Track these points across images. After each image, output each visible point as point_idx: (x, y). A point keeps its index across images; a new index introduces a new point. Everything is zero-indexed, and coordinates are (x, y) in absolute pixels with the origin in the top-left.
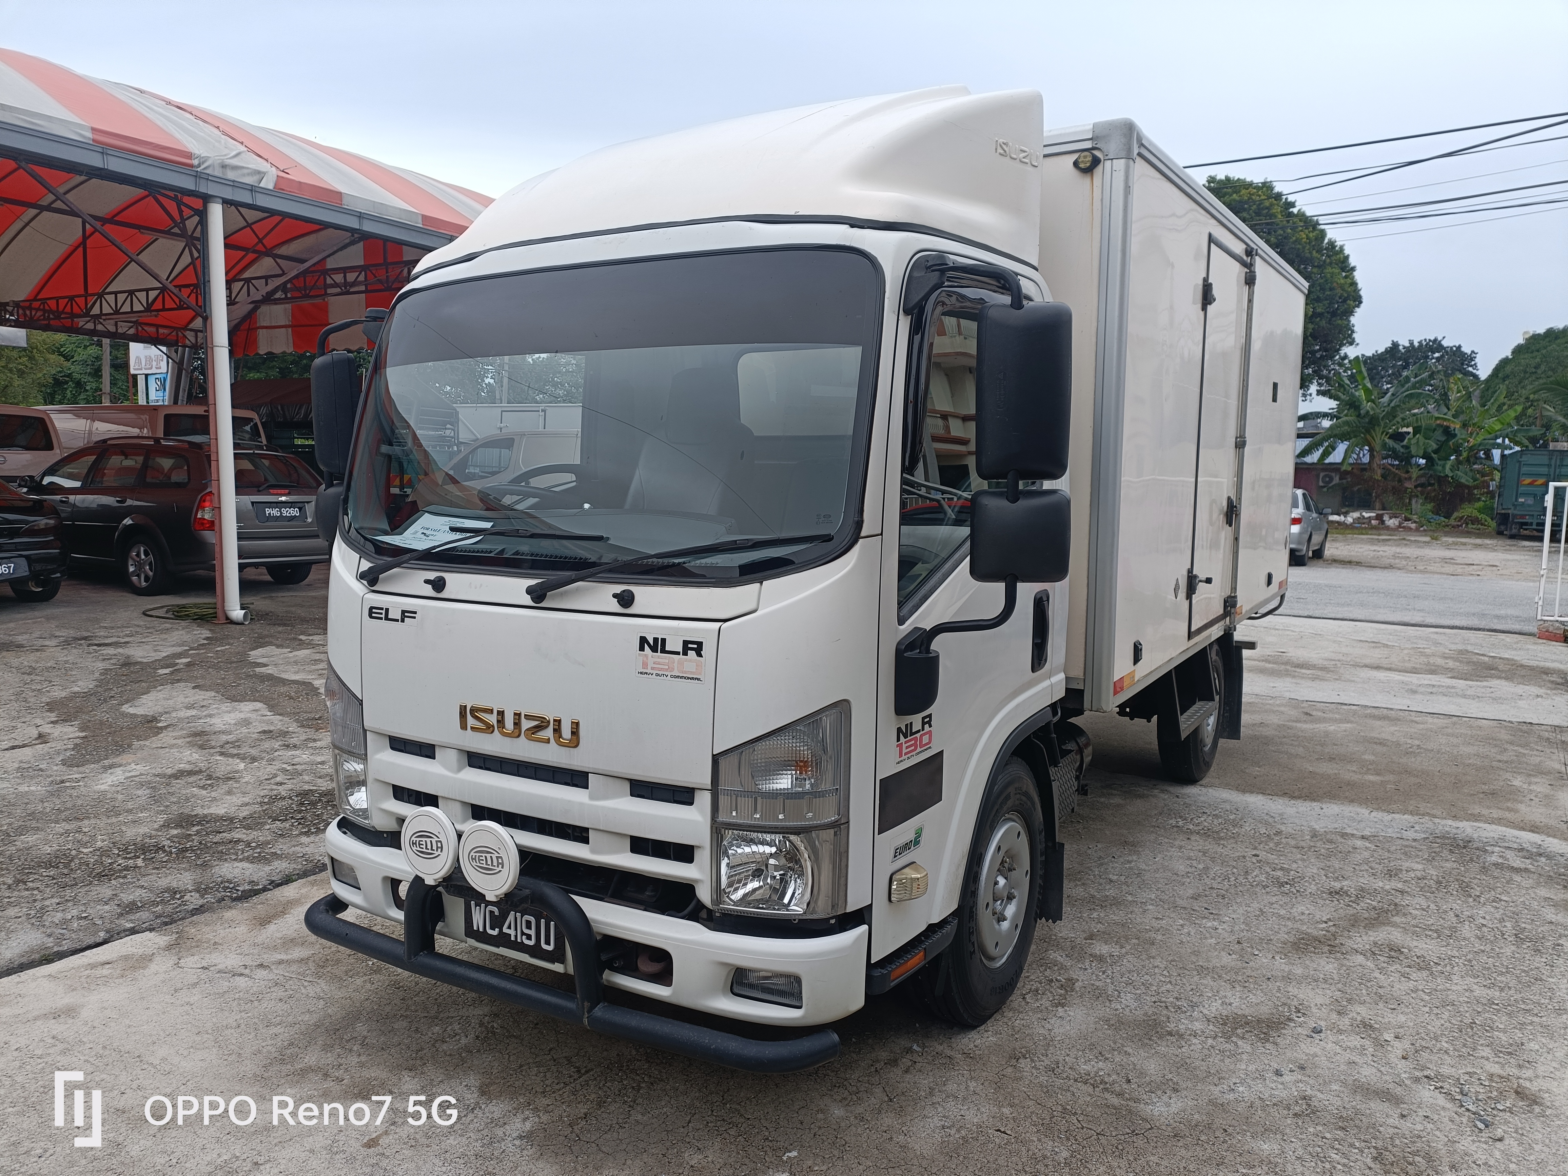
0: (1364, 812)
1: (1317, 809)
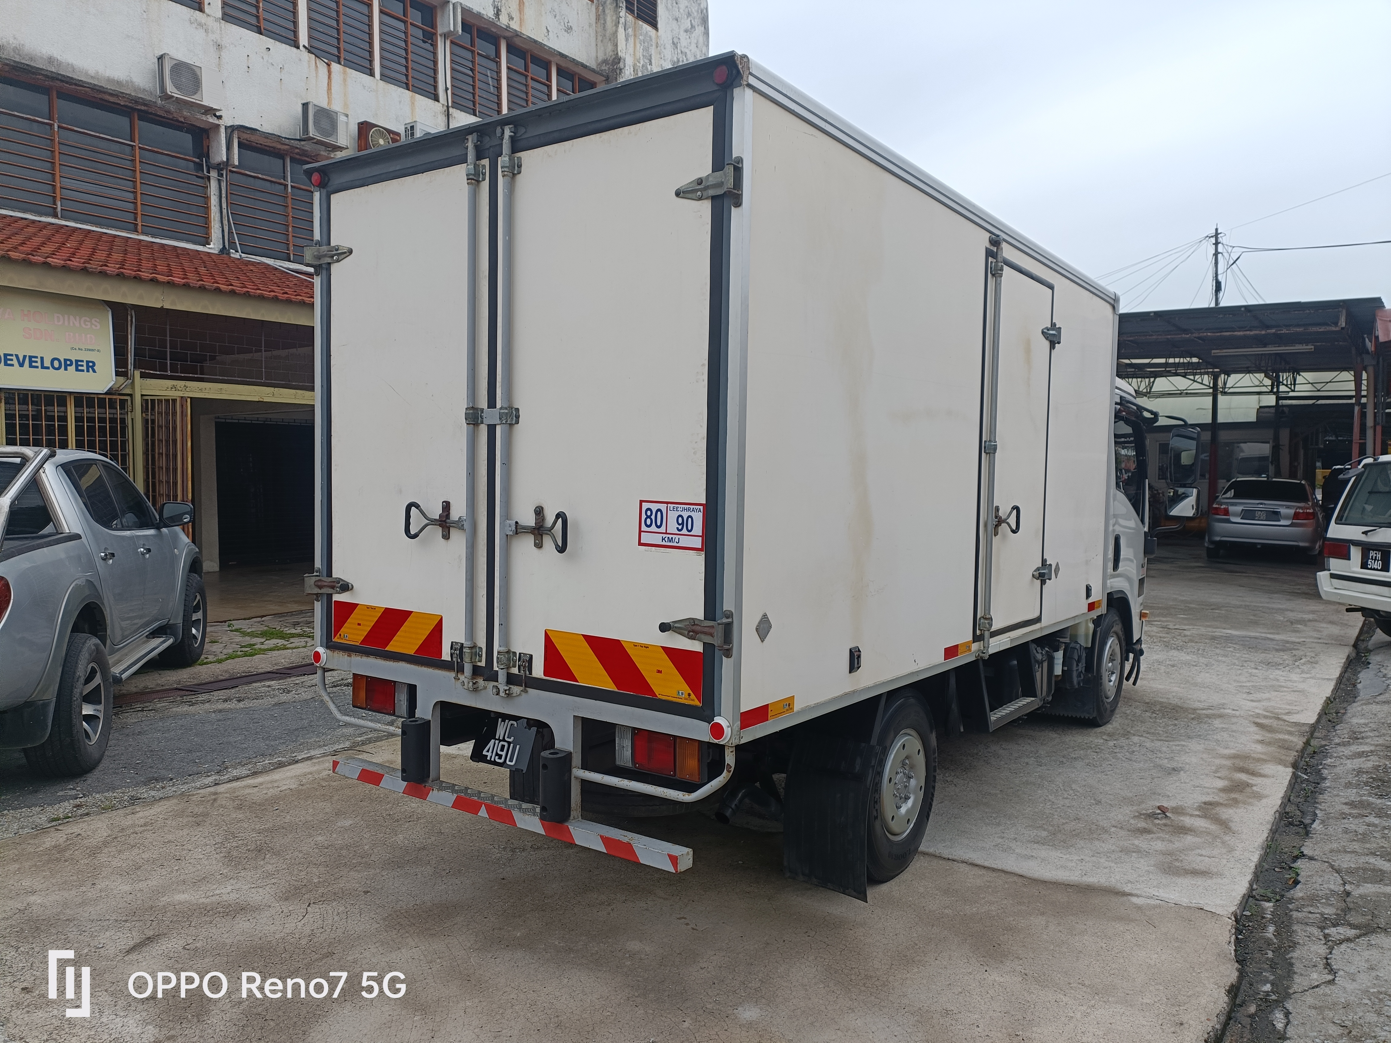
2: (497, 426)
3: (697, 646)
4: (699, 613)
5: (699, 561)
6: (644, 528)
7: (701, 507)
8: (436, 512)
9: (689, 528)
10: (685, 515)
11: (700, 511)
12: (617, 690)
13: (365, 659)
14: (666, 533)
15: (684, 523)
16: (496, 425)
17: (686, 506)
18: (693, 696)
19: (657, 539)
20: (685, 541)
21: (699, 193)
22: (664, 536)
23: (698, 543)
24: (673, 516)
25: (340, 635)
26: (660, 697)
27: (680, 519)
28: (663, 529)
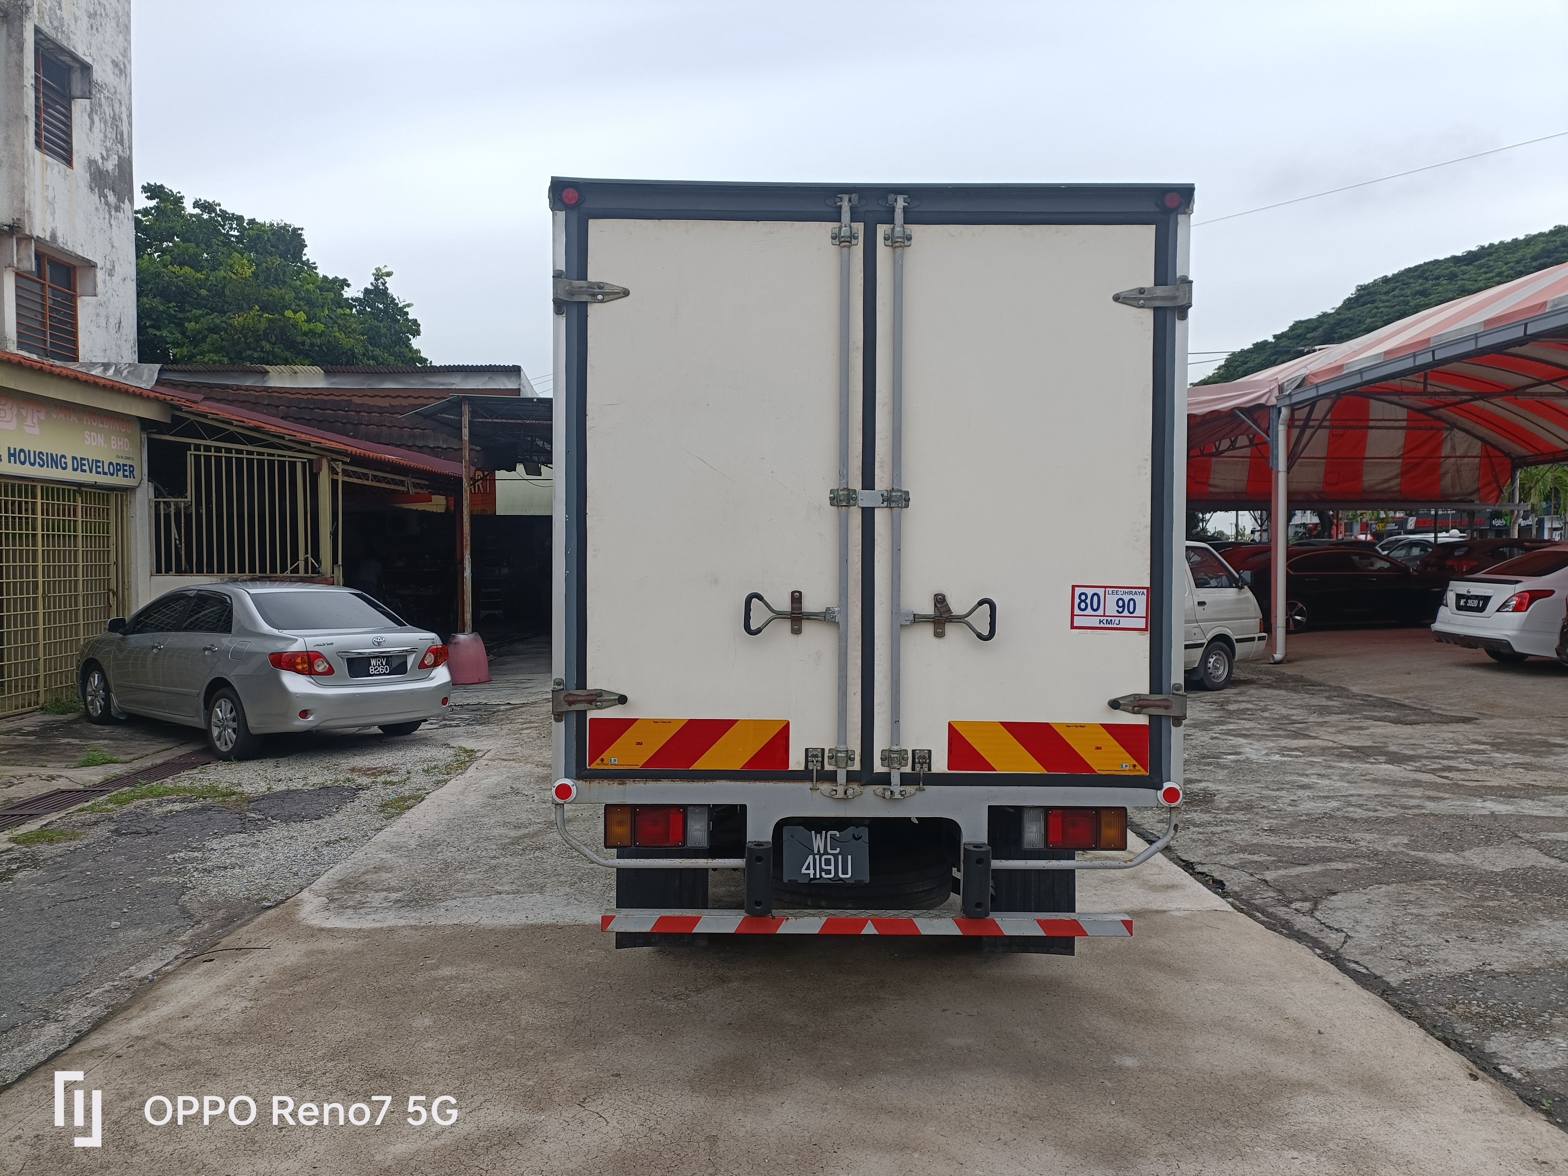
0: (487, 921)
2: (876, 511)
3: (1142, 720)
4: (1143, 687)
5: (1144, 640)
6: (1077, 611)
7: (1145, 591)
8: (784, 604)
9: (1131, 610)
10: (1126, 598)
11: (1143, 593)
12: (1046, 772)
13: (651, 784)
14: (1104, 616)
15: (1123, 606)
16: (874, 508)
17: (1127, 590)
18: (1139, 767)
19: (1094, 621)
20: (1125, 623)
21: (1142, 301)
22: (1102, 618)
23: (1142, 623)
24: (1111, 600)
25: (602, 760)
26: (1099, 772)
27: (1121, 603)
28: (1100, 612)
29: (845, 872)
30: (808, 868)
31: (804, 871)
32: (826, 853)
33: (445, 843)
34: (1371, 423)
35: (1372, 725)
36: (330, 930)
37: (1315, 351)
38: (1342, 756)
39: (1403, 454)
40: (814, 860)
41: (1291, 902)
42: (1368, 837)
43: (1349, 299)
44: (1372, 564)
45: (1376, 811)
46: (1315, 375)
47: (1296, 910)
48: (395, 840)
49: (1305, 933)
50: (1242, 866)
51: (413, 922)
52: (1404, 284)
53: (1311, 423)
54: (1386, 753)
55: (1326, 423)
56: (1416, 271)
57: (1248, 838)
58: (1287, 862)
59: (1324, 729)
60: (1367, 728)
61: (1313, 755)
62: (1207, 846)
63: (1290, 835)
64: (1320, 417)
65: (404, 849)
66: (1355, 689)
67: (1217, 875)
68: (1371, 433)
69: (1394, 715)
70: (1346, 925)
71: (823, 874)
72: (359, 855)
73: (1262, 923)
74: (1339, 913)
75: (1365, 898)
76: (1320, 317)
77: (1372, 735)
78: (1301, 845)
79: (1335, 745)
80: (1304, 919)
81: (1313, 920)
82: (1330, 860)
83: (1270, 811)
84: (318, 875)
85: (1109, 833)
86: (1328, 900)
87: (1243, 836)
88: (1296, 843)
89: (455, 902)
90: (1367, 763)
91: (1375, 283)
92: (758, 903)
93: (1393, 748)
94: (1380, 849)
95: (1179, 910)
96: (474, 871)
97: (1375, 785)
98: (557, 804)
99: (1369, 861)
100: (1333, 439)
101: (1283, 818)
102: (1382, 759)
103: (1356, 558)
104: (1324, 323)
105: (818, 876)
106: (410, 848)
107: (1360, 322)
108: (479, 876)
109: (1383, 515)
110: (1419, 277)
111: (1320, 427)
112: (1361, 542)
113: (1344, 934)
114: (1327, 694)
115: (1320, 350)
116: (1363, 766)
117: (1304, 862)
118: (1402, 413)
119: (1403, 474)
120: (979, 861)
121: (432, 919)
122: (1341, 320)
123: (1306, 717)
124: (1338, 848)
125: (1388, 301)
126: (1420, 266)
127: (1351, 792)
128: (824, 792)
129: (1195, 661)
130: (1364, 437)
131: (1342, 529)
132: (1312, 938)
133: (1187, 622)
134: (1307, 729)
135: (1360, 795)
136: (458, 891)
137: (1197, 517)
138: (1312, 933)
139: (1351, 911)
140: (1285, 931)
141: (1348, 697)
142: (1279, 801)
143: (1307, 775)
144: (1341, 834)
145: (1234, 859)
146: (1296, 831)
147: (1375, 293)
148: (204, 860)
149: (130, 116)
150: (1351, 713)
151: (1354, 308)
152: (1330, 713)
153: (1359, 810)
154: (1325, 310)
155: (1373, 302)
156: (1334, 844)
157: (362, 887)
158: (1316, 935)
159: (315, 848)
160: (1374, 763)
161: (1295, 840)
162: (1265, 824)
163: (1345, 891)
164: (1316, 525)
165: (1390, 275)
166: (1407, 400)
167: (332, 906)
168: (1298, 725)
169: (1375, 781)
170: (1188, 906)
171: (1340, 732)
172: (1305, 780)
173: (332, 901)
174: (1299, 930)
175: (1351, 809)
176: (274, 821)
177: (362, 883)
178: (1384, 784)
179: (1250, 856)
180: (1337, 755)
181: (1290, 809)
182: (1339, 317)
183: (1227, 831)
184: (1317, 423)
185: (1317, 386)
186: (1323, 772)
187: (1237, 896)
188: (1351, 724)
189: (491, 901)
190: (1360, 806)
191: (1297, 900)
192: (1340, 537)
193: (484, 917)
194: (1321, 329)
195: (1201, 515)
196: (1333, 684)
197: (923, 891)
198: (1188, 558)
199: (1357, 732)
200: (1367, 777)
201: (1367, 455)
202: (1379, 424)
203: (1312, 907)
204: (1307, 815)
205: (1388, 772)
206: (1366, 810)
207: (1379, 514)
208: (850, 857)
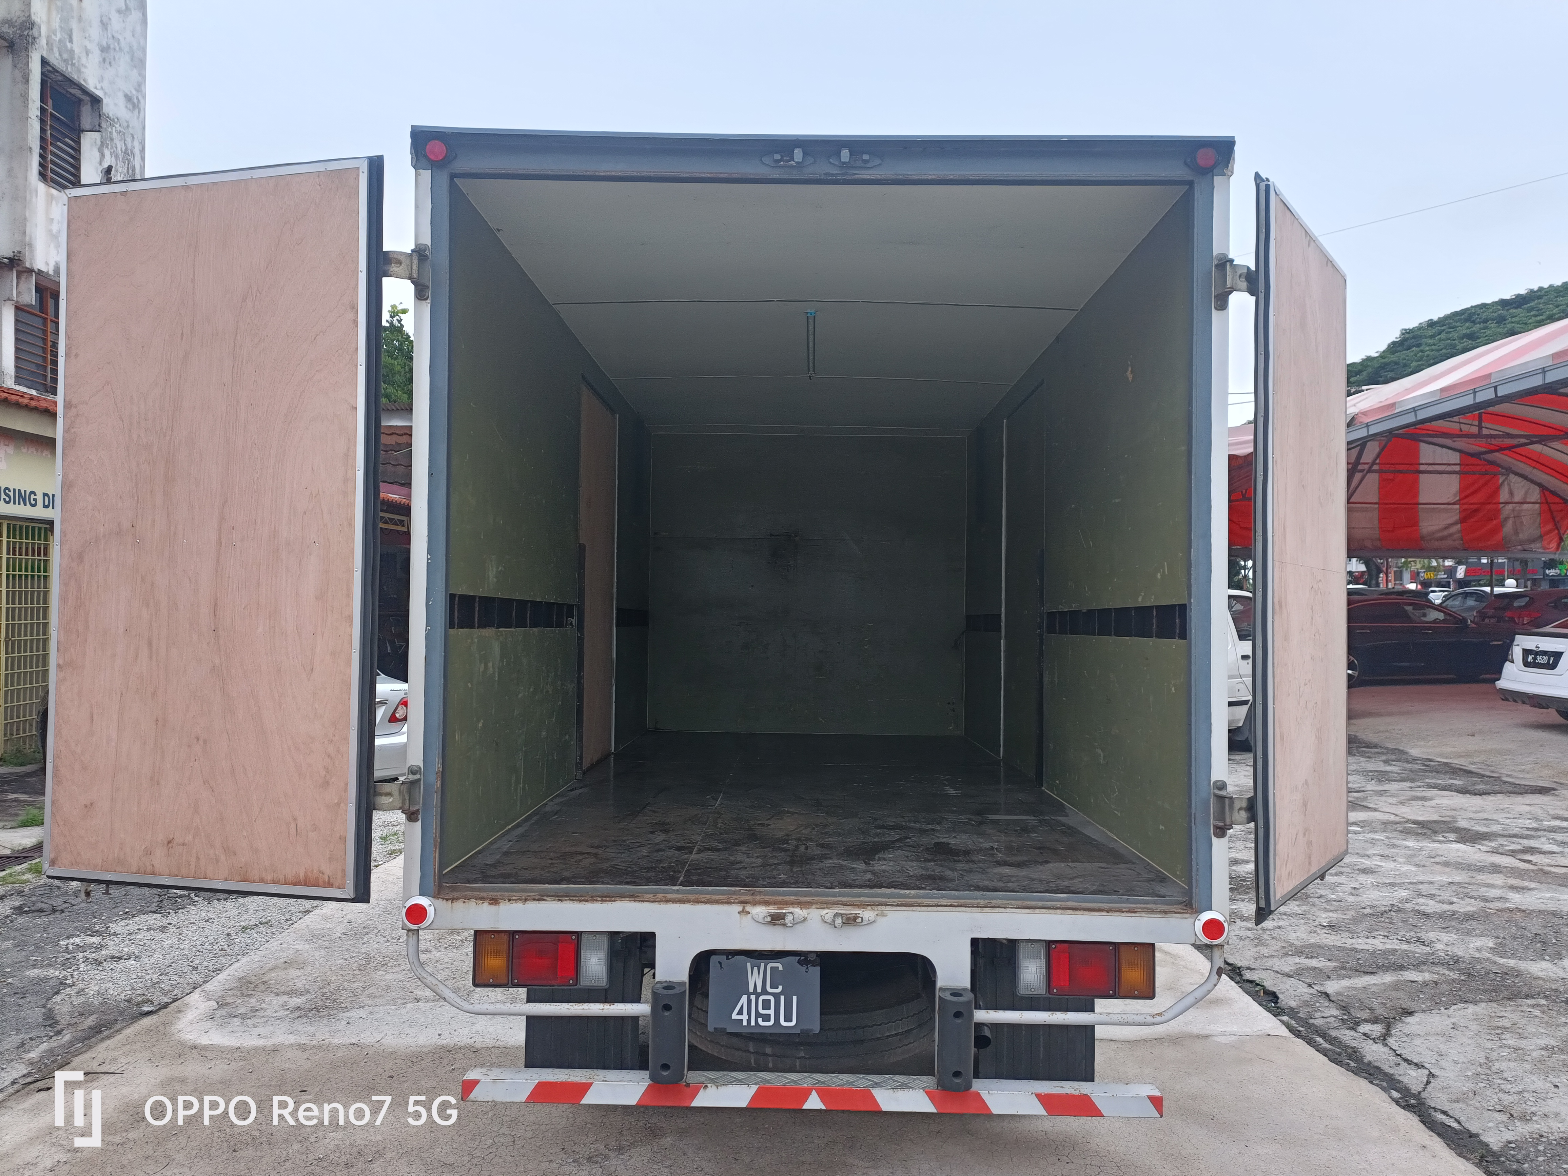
1: (446, 1034)
29: (788, 1018)
30: (740, 1013)
31: (735, 1016)
32: (764, 992)
33: (376, 931)
34: (1422, 468)
35: (1437, 795)
36: (205, 1048)
37: (1363, 391)
38: (1406, 832)
39: (1460, 500)
40: (749, 1001)
41: (1357, 1024)
42: (1446, 937)
43: (1394, 343)
44: (1425, 615)
45: (1452, 903)
46: (1365, 413)
47: (1365, 1034)
48: (320, 926)
49: (1378, 1068)
50: (1297, 974)
51: (304, 1040)
52: (1450, 328)
53: (1360, 467)
54: (1457, 830)
55: (1376, 467)
56: (1464, 314)
57: (1304, 936)
58: (1351, 969)
59: (1383, 799)
60: (1431, 799)
61: (1374, 831)
62: (1256, 946)
63: (1353, 934)
64: (1370, 461)
65: (326, 938)
66: (1415, 752)
67: (1269, 985)
68: (1422, 477)
69: (1460, 783)
70: (1428, 1059)
71: (760, 1020)
72: (274, 945)
73: (1324, 1052)
74: (1418, 1041)
75: (1449, 1022)
76: (1364, 360)
77: (1437, 807)
78: (1367, 947)
79: (1397, 819)
80: (1375, 1047)
81: (1386, 1049)
82: (1402, 968)
83: (1328, 901)
84: (218, 971)
85: (1131, 975)
86: (1403, 1022)
87: (1298, 934)
88: (1360, 943)
89: (362, 1013)
90: (1435, 841)
91: (1420, 328)
92: (665, 1067)
93: (1463, 824)
94: (1461, 954)
95: (1224, 1034)
96: (396, 969)
97: (1447, 870)
98: (409, 930)
99: (1449, 969)
100: (1384, 484)
101: (1344, 910)
102: (1452, 836)
103: (1409, 608)
104: (1368, 366)
105: (753, 1023)
106: (334, 936)
107: (1405, 365)
108: (401, 976)
109: (1434, 563)
110: (1466, 320)
111: (1370, 471)
112: (1411, 591)
113: (1427, 1072)
114: (1384, 758)
115: (1367, 390)
116: (1429, 845)
117: (1370, 970)
118: (1455, 457)
119: (1463, 520)
120: (958, 1015)
121: (327, 1036)
122: (1386, 364)
123: (1363, 784)
124: (1411, 952)
125: (1434, 345)
126: (1467, 309)
127: (1421, 879)
128: (756, 917)
129: (1239, 720)
130: (1416, 482)
131: (1391, 577)
132: (1386, 1074)
133: (1230, 677)
134: (1365, 798)
135: (1431, 883)
136: (369, 996)
137: (1238, 564)
138: (1386, 1068)
139: (1432, 1039)
140: (1352, 1064)
141: (1408, 762)
142: (1338, 889)
143: (1369, 856)
144: (1412, 934)
145: (1289, 964)
146: (1361, 928)
147: (1420, 337)
148: (99, 948)
149: (143, 150)
150: (1412, 780)
151: (1400, 351)
152: (1390, 780)
153: (1431, 902)
154: (1369, 354)
155: (1418, 345)
156: (1405, 947)
157: (262, 987)
158: (1392, 1072)
159: (228, 935)
160: (1444, 842)
161: (1360, 941)
162: (1324, 918)
163: (1423, 1011)
164: (1363, 573)
165: (1435, 318)
166: (1460, 444)
167: (220, 1013)
168: (1355, 794)
169: (1446, 864)
170: (1235, 1029)
171: (1402, 803)
172: (1367, 863)
173: (221, 1006)
174: (1370, 1062)
175: (1422, 900)
176: (196, 899)
177: (265, 983)
178: (1458, 868)
179: (1307, 961)
180: (1402, 832)
181: (1351, 899)
182: (1383, 361)
183: (1279, 927)
184: (1366, 467)
185: (1367, 426)
186: (1387, 852)
187: (1292, 1012)
188: (1414, 793)
189: (403, 1011)
190: (1432, 896)
191: (1365, 1021)
192: (1390, 585)
193: (389, 1034)
194: (1364, 373)
195: (1242, 563)
196: (1389, 746)
197: (896, 1035)
198: (1230, 607)
199: (1420, 803)
200: (1437, 860)
201: (1420, 502)
202: (1430, 468)
203: (1384, 1031)
204: (1372, 907)
205: (1460, 854)
206: (1440, 902)
207: (1429, 563)
208: (795, 998)
